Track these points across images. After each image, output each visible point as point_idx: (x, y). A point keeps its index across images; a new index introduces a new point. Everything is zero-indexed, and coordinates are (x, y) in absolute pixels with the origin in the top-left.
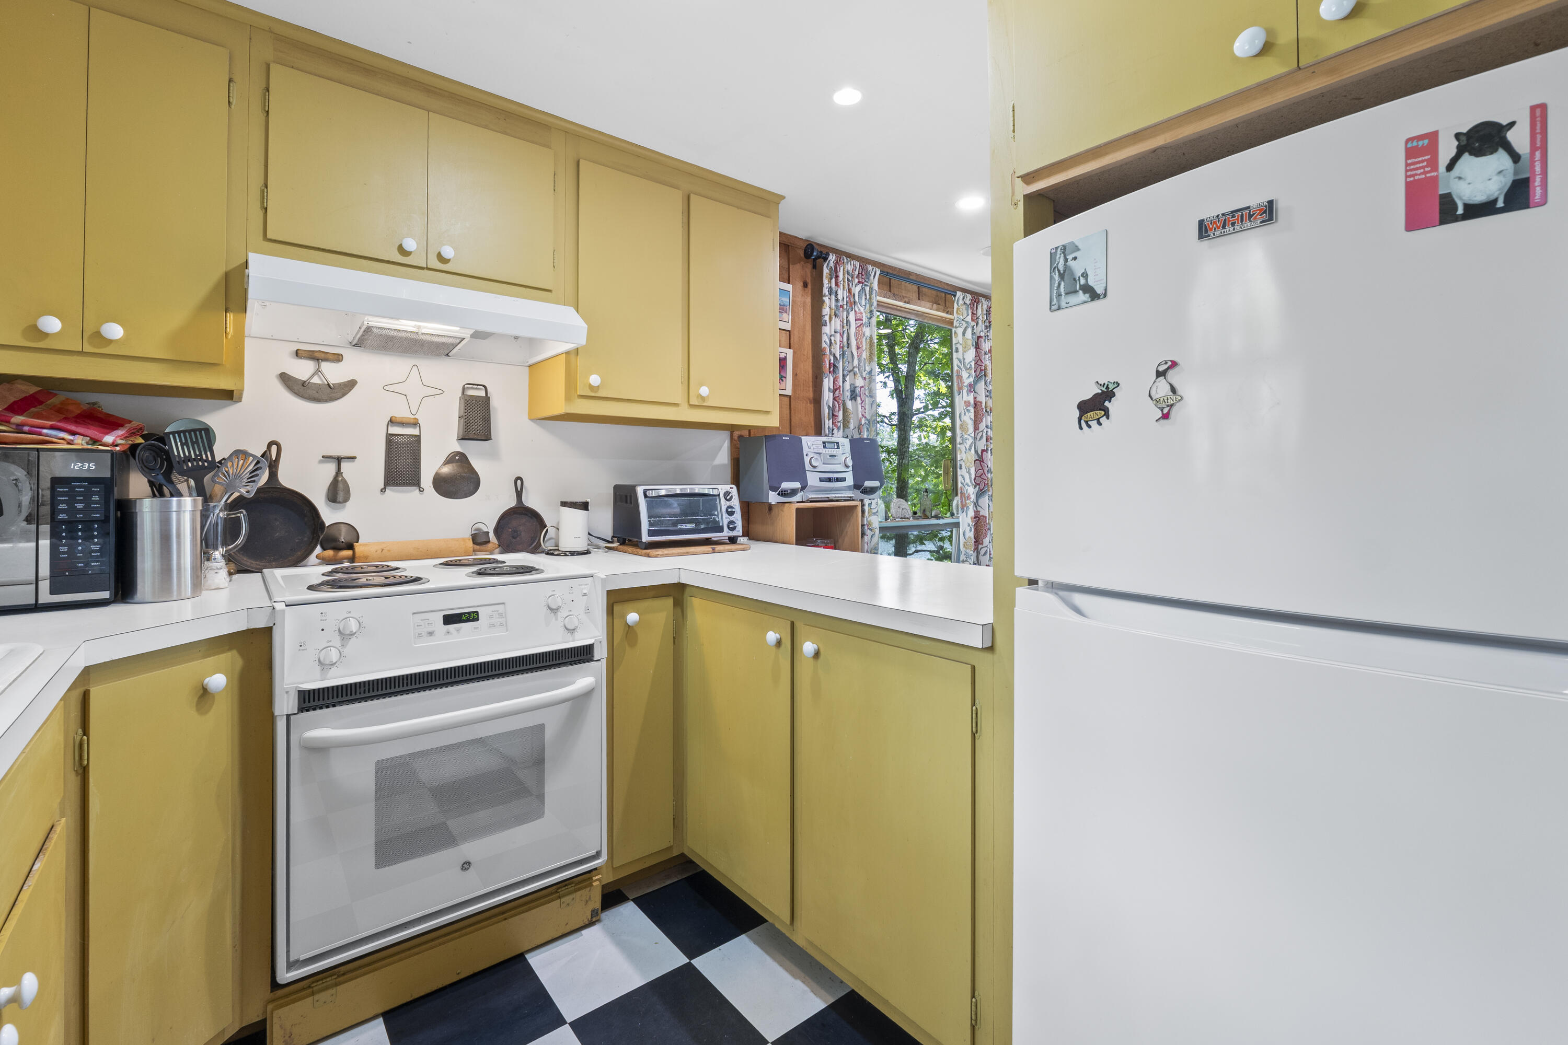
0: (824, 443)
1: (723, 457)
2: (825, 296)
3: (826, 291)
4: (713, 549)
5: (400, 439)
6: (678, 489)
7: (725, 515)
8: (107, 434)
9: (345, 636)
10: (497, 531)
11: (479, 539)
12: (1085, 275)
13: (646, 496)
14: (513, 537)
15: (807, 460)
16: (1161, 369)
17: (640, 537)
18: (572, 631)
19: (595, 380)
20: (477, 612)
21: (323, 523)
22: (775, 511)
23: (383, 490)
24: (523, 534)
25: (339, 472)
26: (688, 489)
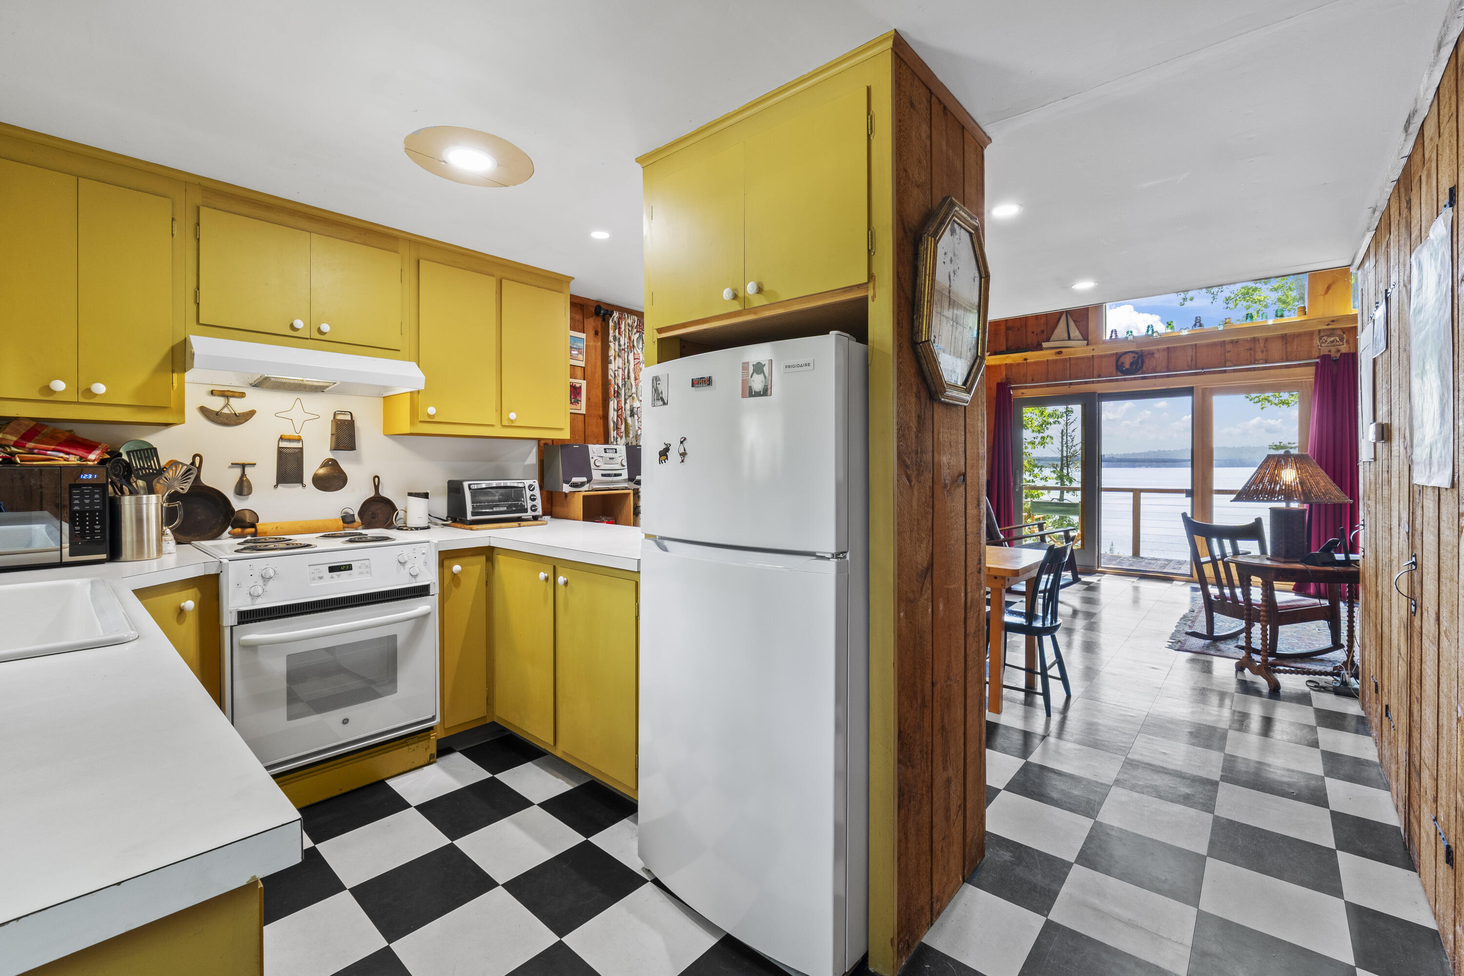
0: (605, 449)
1: (532, 459)
2: (611, 342)
3: (611, 338)
4: (519, 524)
5: (288, 451)
6: (494, 483)
7: (529, 501)
8: (90, 453)
9: (266, 579)
10: (361, 513)
11: (347, 519)
12: (662, 392)
13: (470, 488)
14: (373, 518)
15: (592, 461)
16: (682, 440)
17: (466, 516)
18: (415, 576)
19: (431, 410)
20: (351, 565)
21: (233, 510)
22: (569, 497)
23: (276, 486)
24: (380, 516)
25: (243, 474)
26: (502, 483)
